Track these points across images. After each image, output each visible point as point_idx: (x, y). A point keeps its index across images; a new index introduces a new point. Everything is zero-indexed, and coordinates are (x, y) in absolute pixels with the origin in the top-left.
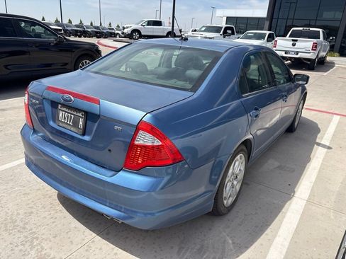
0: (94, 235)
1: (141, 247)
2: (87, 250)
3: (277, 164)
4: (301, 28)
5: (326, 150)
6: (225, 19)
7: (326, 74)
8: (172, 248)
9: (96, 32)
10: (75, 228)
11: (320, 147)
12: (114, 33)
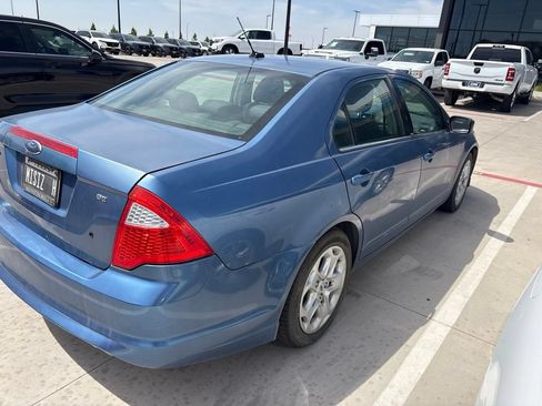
0: (83, 371)
1: (155, 396)
2: (64, 398)
3: (415, 263)
4: (491, 45)
5: (503, 243)
6: (373, 30)
7: (527, 119)
8: (206, 399)
9: (171, 48)
10: (56, 358)
11: (493, 239)
12: (199, 50)
